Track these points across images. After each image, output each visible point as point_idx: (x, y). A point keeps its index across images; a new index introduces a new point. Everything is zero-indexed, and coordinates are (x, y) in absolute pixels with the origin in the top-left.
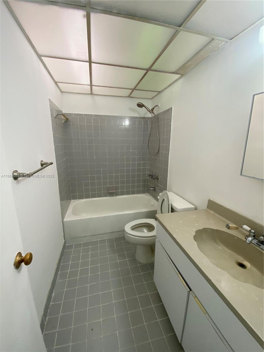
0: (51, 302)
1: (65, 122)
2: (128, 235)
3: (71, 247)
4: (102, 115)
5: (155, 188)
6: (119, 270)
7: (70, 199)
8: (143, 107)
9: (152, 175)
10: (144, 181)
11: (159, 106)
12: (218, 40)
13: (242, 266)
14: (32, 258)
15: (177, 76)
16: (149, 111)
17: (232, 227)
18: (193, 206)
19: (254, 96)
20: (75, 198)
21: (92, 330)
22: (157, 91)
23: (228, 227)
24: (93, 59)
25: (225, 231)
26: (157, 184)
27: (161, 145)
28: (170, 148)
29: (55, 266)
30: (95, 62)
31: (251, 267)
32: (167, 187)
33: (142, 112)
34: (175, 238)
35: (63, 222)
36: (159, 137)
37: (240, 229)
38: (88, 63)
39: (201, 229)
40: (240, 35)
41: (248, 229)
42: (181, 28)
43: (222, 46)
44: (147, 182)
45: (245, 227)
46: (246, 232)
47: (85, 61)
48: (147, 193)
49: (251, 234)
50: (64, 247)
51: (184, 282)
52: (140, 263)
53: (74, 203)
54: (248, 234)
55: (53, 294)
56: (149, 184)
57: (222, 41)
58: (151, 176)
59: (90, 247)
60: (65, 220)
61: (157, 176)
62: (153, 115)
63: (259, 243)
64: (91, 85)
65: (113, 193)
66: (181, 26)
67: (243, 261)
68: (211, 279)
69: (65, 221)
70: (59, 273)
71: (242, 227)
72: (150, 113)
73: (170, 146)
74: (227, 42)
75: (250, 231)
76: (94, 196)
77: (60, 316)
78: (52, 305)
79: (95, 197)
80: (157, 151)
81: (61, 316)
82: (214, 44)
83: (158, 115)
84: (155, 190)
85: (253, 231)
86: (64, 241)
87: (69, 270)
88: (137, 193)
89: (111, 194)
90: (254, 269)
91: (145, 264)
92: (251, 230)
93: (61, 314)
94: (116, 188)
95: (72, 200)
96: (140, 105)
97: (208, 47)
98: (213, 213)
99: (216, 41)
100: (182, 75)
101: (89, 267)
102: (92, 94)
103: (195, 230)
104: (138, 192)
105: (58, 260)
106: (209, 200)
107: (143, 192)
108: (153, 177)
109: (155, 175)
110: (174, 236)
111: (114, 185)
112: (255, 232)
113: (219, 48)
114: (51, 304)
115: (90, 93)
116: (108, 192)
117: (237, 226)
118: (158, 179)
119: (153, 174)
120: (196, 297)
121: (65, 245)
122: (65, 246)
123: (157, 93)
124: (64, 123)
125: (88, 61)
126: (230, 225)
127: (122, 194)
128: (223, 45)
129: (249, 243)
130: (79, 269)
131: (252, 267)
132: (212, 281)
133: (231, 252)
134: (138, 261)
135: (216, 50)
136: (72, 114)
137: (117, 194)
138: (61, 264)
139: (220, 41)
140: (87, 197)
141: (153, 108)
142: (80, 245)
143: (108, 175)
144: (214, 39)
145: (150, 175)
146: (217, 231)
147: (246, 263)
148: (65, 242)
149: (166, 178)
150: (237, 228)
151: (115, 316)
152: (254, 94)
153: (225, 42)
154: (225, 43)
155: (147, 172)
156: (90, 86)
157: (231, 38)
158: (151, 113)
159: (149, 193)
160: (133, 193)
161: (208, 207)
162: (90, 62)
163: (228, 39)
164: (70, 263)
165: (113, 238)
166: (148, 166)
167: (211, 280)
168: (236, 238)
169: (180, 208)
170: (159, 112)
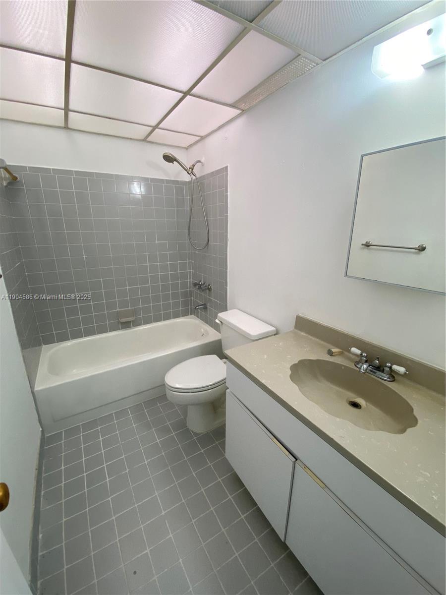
0: (39, 551)
1: (9, 184)
2: (173, 394)
3: (58, 437)
4: (93, 173)
5: (205, 304)
6: (163, 455)
7: (40, 345)
8: (175, 162)
9: (199, 284)
10: (185, 295)
11: (202, 163)
12: (306, 58)
13: (355, 405)
14: (9, 494)
15: (235, 112)
16: (186, 170)
17: (336, 352)
18: (273, 329)
19: (362, 156)
20: (49, 340)
21: (135, 573)
22: (198, 135)
23: (330, 353)
24: (76, 54)
25: (327, 360)
26: (209, 299)
27: (211, 231)
28: (228, 236)
29: (33, 483)
30: (80, 61)
31: (366, 404)
32: (228, 302)
33: (173, 172)
34: (265, 385)
35: (33, 393)
36: (207, 217)
37: (346, 353)
38: (64, 62)
39: (297, 362)
40: (338, 55)
41: (358, 352)
42: (251, 24)
43: (309, 69)
44: (191, 297)
45: (354, 350)
46: (353, 357)
47: (57, 56)
48: (191, 314)
49: (363, 358)
50: (44, 441)
51: (284, 449)
52: (196, 434)
53: (49, 352)
54: (358, 359)
55: (40, 536)
56: (194, 300)
57: (311, 60)
58: (198, 286)
59: (99, 428)
60: (37, 388)
61: (209, 285)
62: (194, 178)
63: (374, 370)
64: (67, 109)
65: (129, 322)
66: (253, 21)
67: (355, 398)
68: (332, 437)
69: (37, 391)
70: (42, 493)
71: (349, 351)
72: (187, 174)
73: (227, 233)
74: (317, 64)
75: (361, 354)
76: (90, 332)
77: (65, 571)
78: (43, 556)
79: (94, 334)
80: (206, 242)
81: (67, 569)
82: (299, 64)
83: (203, 177)
84: (205, 308)
85: (365, 354)
86: (41, 429)
87: (63, 483)
88: (174, 318)
89: (126, 325)
90: (372, 408)
91: (204, 433)
92: (362, 352)
93: (66, 567)
94: (135, 313)
95: (44, 347)
96: (169, 159)
97: (289, 67)
98: (304, 334)
99: (302, 59)
100: (243, 112)
101: (105, 465)
102: (66, 127)
103: (289, 365)
104: (176, 316)
105: (36, 470)
106: (297, 316)
107: (185, 314)
108: (202, 287)
109: (204, 284)
110: (263, 381)
111: (130, 308)
112: (367, 356)
113: (305, 72)
114: (40, 554)
115: (63, 125)
116: (119, 322)
117: (341, 351)
118: (210, 289)
119: (200, 281)
120: (306, 467)
121: (44, 436)
122: (44, 438)
123: (198, 138)
124: (6, 186)
125: (64, 57)
126: (333, 350)
127: (147, 321)
128: (312, 68)
129: (364, 373)
130: (85, 474)
131: (368, 404)
132: (334, 439)
133: (338, 388)
134: (192, 431)
135: (300, 75)
136: (24, 168)
137: (136, 323)
138: (44, 475)
139: (308, 60)
140: (77, 335)
141: (194, 166)
142: (76, 430)
143: (116, 289)
144: (300, 55)
145: (195, 285)
146: (318, 361)
147: (361, 401)
148: (43, 432)
149: (225, 287)
150: (341, 354)
151: (171, 535)
152: (363, 154)
153: (315, 63)
154: (315, 65)
155: (190, 279)
156: (63, 111)
157: (323, 59)
158: (189, 174)
159: (194, 314)
160: (167, 317)
161: (296, 327)
162: (68, 60)
163: (320, 59)
164: (63, 468)
165: (141, 403)
166: (190, 269)
167: (332, 439)
168: (343, 368)
169: (255, 334)
170: (203, 174)
